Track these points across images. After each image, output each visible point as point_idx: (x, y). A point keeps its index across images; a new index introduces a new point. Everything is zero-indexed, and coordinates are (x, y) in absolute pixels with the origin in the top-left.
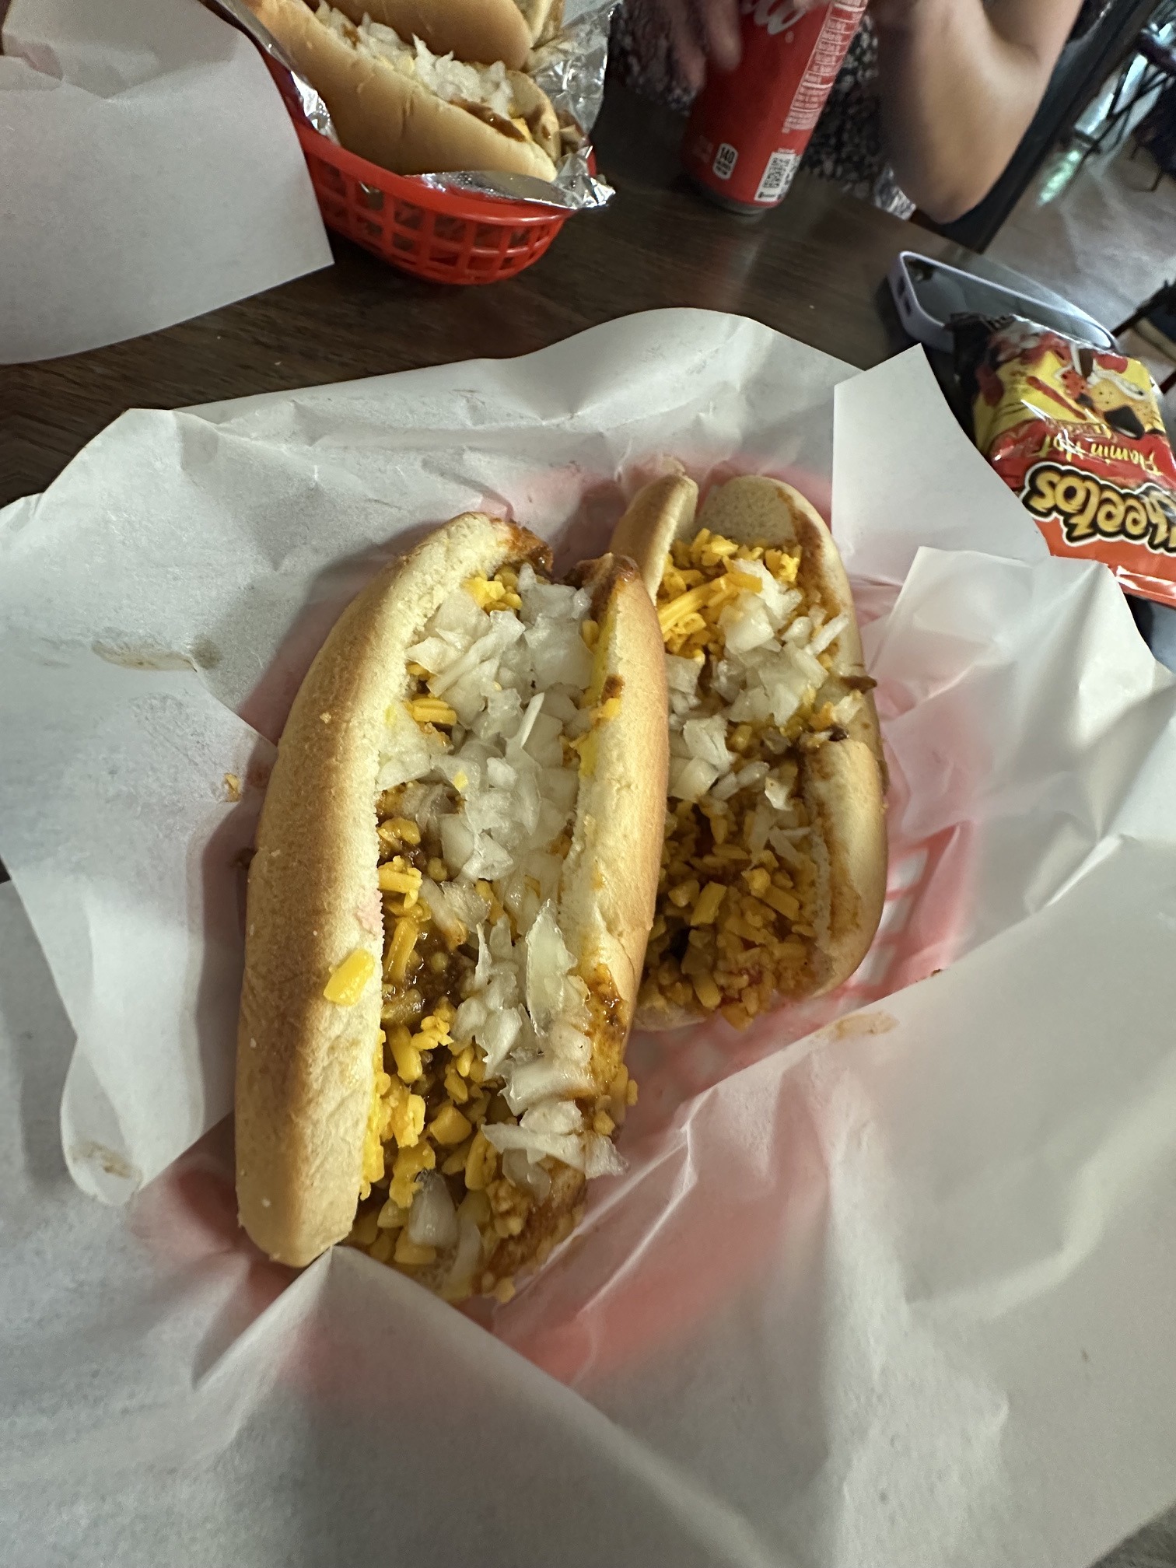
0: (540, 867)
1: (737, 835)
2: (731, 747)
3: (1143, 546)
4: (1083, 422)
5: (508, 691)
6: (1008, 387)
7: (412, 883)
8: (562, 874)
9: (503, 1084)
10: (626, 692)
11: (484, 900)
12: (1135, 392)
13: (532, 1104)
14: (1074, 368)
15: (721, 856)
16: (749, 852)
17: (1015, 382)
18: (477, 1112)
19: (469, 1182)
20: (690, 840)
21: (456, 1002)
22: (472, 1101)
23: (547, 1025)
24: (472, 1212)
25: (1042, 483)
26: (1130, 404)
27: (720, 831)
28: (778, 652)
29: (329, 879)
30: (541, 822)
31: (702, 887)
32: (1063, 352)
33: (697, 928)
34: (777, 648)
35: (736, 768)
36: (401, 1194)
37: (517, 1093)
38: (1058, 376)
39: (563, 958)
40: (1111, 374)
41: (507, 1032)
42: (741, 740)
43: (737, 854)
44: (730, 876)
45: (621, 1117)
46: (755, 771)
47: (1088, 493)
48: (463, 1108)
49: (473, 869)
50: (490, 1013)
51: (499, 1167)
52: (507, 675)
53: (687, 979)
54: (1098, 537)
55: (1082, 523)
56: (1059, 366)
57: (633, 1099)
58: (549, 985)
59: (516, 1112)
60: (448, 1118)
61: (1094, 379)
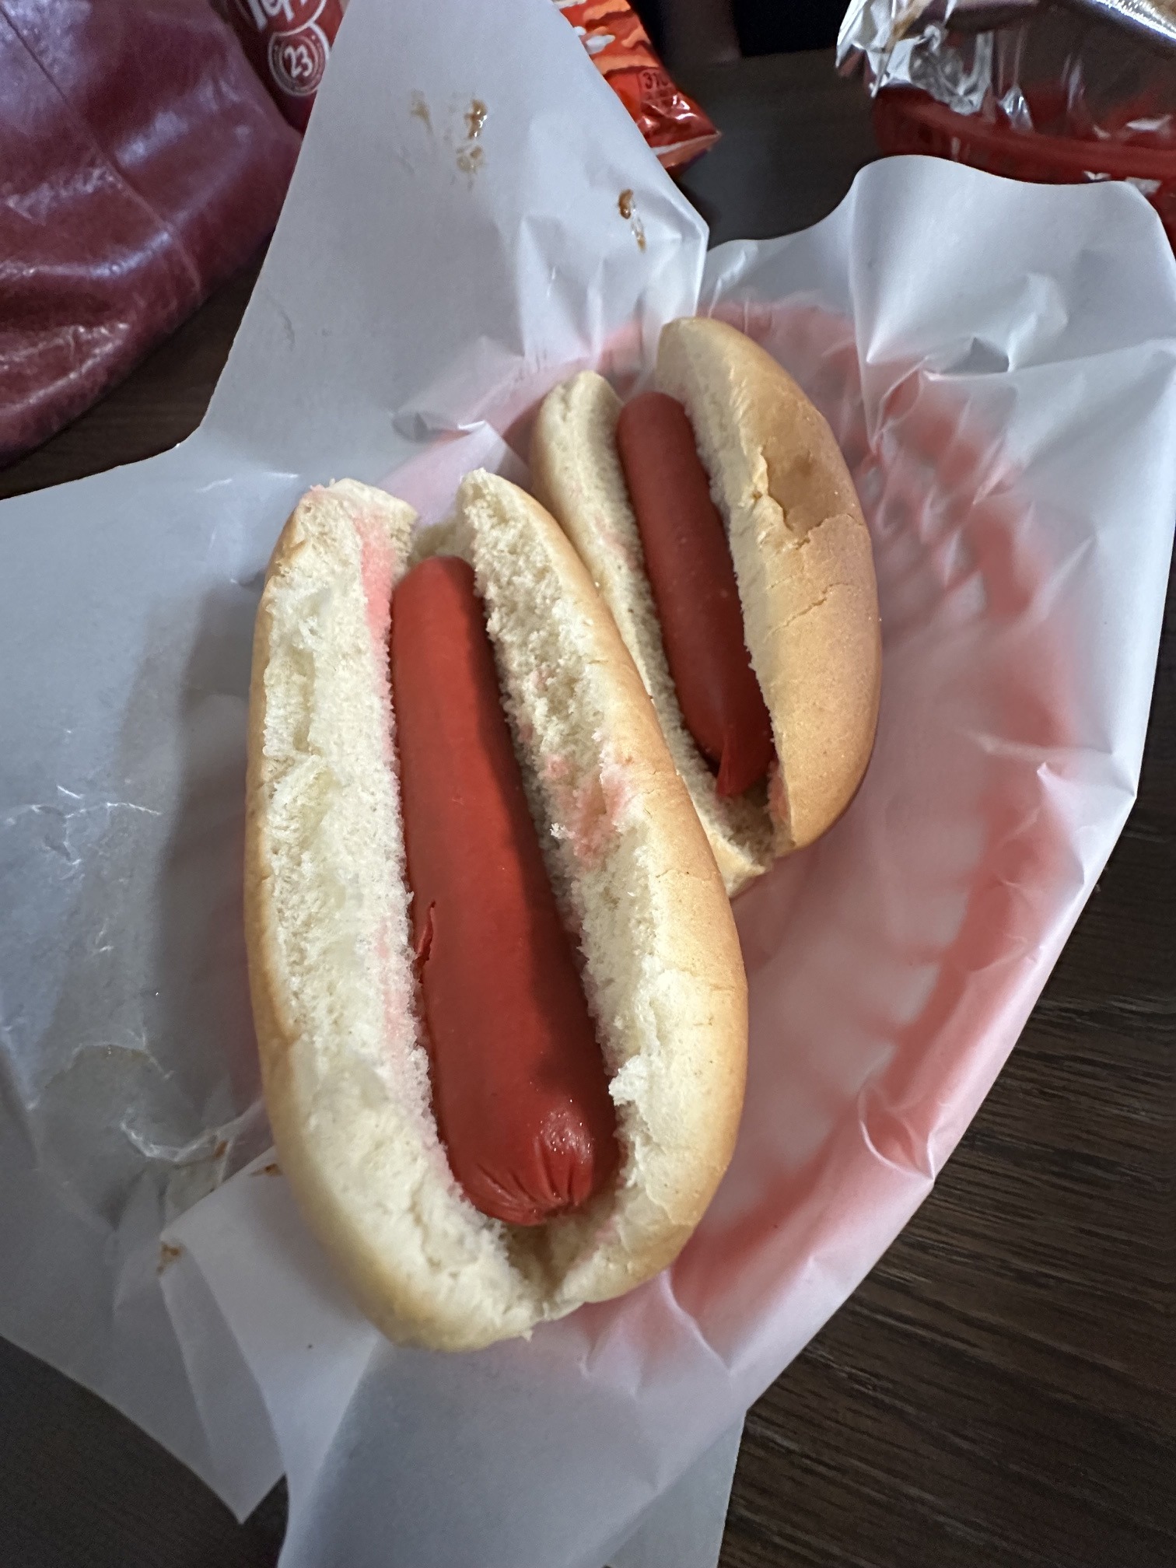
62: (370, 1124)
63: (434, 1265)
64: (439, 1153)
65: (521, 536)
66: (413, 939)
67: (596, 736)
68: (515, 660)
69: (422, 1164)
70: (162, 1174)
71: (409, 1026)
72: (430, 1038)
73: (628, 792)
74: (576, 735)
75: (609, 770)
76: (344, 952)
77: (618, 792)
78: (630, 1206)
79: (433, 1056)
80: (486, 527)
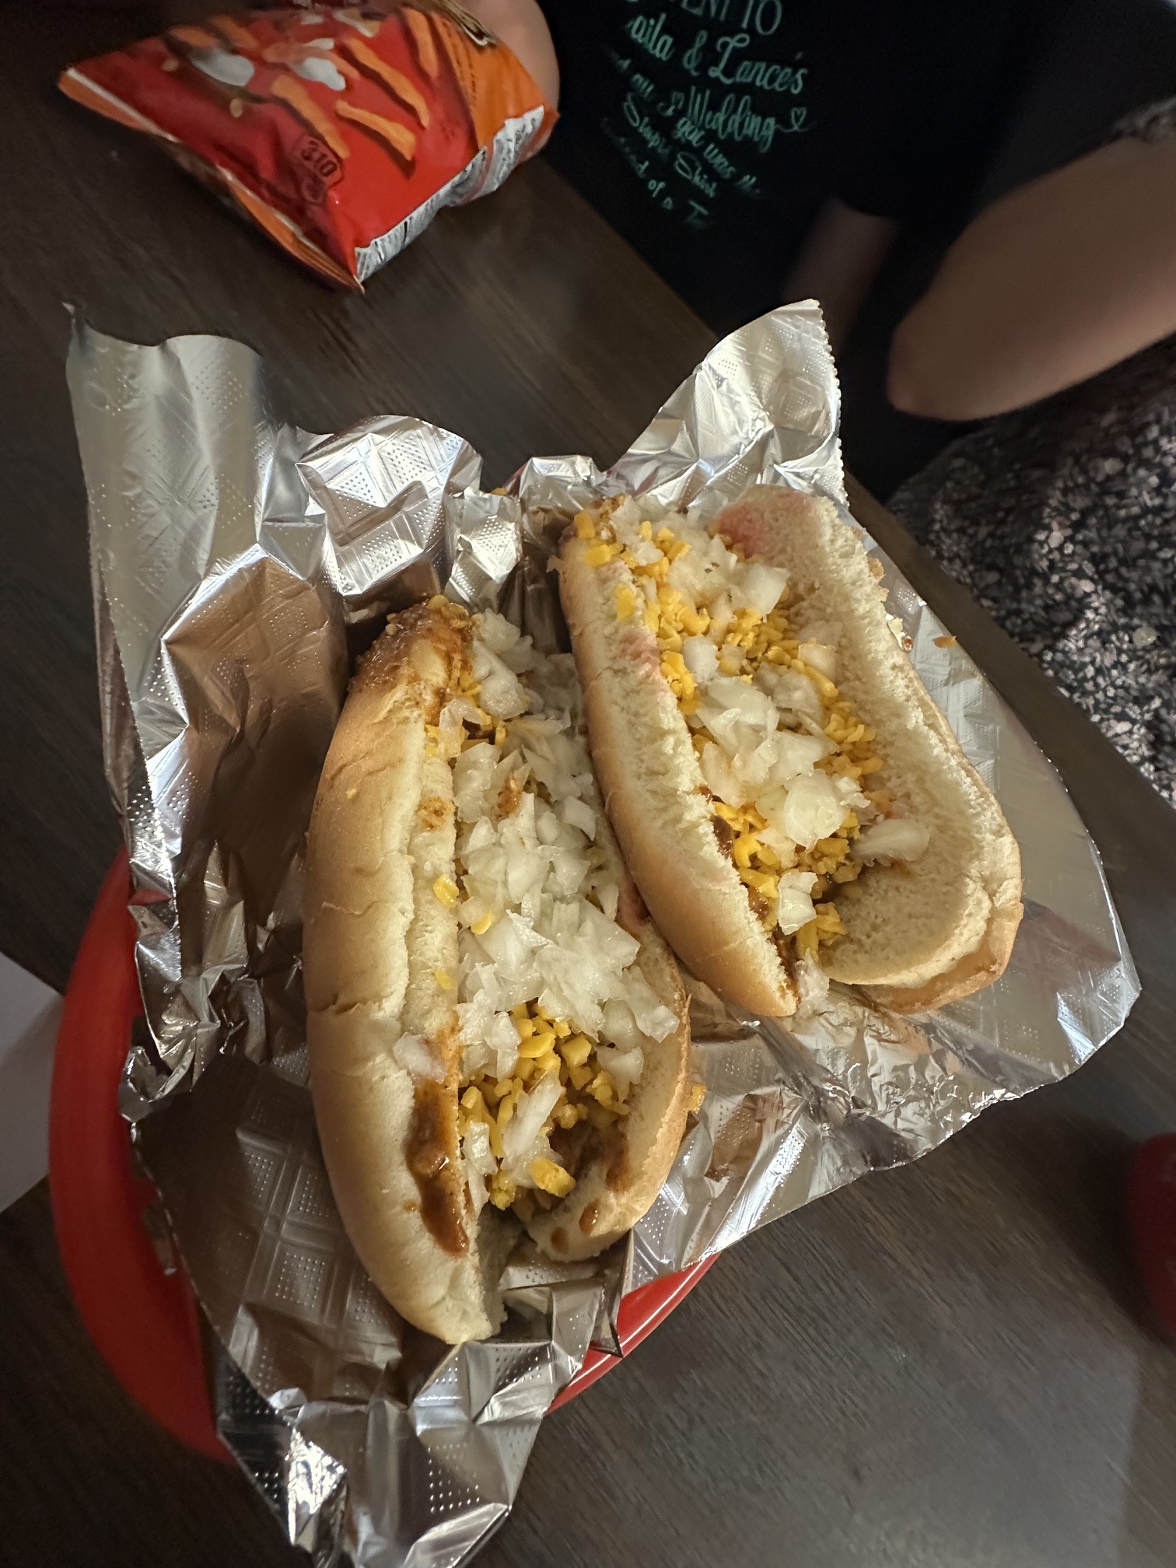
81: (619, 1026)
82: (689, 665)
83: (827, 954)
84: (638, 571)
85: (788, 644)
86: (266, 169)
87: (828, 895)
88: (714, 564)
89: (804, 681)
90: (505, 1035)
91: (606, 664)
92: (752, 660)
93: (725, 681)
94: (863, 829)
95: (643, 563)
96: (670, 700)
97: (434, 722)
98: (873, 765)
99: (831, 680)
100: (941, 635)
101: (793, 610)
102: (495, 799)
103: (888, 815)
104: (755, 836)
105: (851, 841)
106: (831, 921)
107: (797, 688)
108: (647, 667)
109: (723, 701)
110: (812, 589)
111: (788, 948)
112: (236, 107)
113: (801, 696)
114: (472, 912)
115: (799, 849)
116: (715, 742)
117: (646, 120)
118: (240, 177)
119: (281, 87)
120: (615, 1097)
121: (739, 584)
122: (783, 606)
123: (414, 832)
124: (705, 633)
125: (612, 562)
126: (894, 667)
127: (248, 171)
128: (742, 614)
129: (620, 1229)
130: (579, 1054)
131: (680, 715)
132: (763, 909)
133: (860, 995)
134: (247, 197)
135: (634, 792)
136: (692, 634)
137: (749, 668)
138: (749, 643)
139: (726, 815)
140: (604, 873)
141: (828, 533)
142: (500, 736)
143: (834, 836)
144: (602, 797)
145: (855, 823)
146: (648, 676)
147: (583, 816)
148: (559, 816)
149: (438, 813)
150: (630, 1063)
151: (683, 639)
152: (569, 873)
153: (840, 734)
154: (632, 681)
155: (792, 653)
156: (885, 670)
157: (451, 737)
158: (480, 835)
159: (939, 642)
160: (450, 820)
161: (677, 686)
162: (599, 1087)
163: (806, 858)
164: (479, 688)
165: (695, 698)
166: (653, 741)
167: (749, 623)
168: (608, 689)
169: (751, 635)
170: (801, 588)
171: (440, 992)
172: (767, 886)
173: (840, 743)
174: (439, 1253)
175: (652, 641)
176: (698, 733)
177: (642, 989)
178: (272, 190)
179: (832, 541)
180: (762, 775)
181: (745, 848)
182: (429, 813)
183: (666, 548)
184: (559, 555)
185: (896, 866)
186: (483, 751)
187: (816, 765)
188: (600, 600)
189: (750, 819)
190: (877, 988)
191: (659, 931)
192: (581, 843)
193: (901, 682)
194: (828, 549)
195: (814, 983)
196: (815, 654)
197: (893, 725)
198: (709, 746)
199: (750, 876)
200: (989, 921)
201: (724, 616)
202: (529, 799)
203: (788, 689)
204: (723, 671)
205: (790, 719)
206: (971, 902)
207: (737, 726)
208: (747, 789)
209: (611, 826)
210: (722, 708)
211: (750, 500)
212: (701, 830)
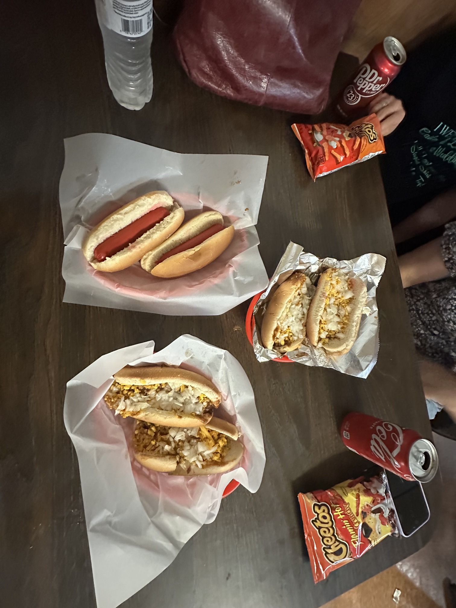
0: (157, 405)
1: (162, 440)
2: (180, 440)
3: (322, 546)
4: (355, 516)
5: (184, 401)
6: (352, 488)
7: (156, 388)
8: (155, 408)
9: (129, 399)
10: (179, 419)
11: (153, 396)
12: (379, 531)
13: (126, 403)
14: (372, 507)
15: (159, 437)
16: (159, 442)
17: (355, 490)
18: (126, 395)
19: (118, 394)
20: (164, 432)
21: (140, 393)
22: (128, 395)
23: (135, 405)
24: (115, 395)
25: (323, 508)
26: (373, 530)
27: (163, 437)
28: (197, 453)
29: (155, 379)
30: (163, 405)
31: (154, 432)
32: (375, 502)
33: (148, 431)
34: (198, 453)
35: (175, 441)
36: (119, 386)
37: (127, 401)
38: (366, 503)
39: (143, 408)
40: (379, 521)
41: (135, 400)
42: (180, 443)
43: (159, 439)
44: (155, 438)
45: (121, 415)
46: (173, 445)
47: (328, 523)
48: (127, 394)
49: (157, 395)
50: (138, 398)
51: (119, 398)
52: (187, 400)
53: (140, 428)
54: (317, 530)
55: (318, 524)
56: (370, 503)
57: (124, 417)
58: (140, 405)
59: (125, 401)
60: (125, 392)
61: (373, 515)
62: (95, 240)
63: (89, 250)
64: (96, 246)
65: (170, 222)
66: (113, 235)
67: (141, 243)
68: (151, 230)
69: (95, 245)
70: (81, 221)
71: (105, 239)
72: (105, 241)
73: (136, 249)
74: (142, 241)
75: (138, 246)
76: (107, 230)
77: (136, 248)
78: (100, 263)
79: (103, 242)
80: (170, 217)
81: (296, 334)
82: (329, 301)
83: (324, 344)
84: (331, 284)
85: (346, 305)
86: (313, 155)
87: (329, 337)
88: (344, 288)
89: (344, 311)
90: (286, 327)
91: (319, 294)
92: (340, 304)
93: (333, 305)
94: (338, 332)
95: (333, 283)
96: (324, 304)
97: (296, 291)
98: (345, 326)
99: (348, 313)
100: (376, 316)
101: (351, 300)
102: (297, 303)
103: (343, 333)
104: (324, 325)
105: (336, 333)
106: (327, 340)
107: (343, 311)
108: (324, 298)
109: (331, 307)
110: (356, 299)
111: (320, 339)
112: (315, 144)
113: (342, 312)
114: (289, 314)
115: (328, 330)
116: (327, 312)
117: (416, 153)
118: (308, 154)
119: (325, 145)
120: (292, 340)
121: (345, 292)
122: (350, 298)
123: (288, 302)
124: (335, 297)
125: (329, 281)
126: (358, 316)
127: (310, 154)
128: (342, 297)
129: (286, 351)
130: (291, 334)
131: (324, 306)
132: (320, 333)
133: (325, 350)
134: (307, 157)
135: (313, 312)
136: (334, 296)
137: (338, 305)
138: (341, 301)
139: (322, 321)
140: (304, 319)
141: (363, 293)
142: (301, 295)
143: (334, 331)
144: (309, 310)
145: (337, 331)
146: (323, 299)
147: (305, 311)
148: (302, 309)
149: (291, 301)
150: (295, 338)
151: (332, 296)
152: (300, 316)
153: (344, 320)
154: (321, 299)
155: (346, 306)
156: (356, 316)
157: (297, 293)
158: (293, 306)
159: (375, 317)
160: (291, 303)
161: (326, 302)
162: (291, 339)
163: (329, 331)
164: (301, 288)
165: (328, 305)
166: (319, 307)
167: (343, 299)
168: (317, 297)
169: (342, 301)
170: (354, 298)
171: (283, 319)
172: (322, 331)
173: (343, 321)
174: (272, 340)
175: (327, 295)
176: (325, 309)
177: (301, 333)
178: (312, 158)
179: (362, 295)
180: (329, 319)
181: (322, 326)
182: (290, 301)
183: (337, 282)
184: (322, 273)
185: (339, 339)
186: (299, 297)
187: (338, 322)
188: (324, 285)
189: (325, 323)
190: (328, 351)
191: (306, 329)
192: (303, 314)
193: (357, 319)
194: (361, 295)
195: (320, 345)
196: (348, 308)
197: (351, 323)
198: (325, 312)
199: (321, 329)
200: (344, 349)
201: (340, 296)
202: (301, 305)
203: (342, 311)
204: (334, 304)
205: (339, 314)
206: (343, 346)
207: (330, 311)
208: (326, 319)
209: (308, 314)
210: (330, 308)
211: (357, 279)
212: (318, 320)
